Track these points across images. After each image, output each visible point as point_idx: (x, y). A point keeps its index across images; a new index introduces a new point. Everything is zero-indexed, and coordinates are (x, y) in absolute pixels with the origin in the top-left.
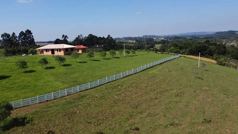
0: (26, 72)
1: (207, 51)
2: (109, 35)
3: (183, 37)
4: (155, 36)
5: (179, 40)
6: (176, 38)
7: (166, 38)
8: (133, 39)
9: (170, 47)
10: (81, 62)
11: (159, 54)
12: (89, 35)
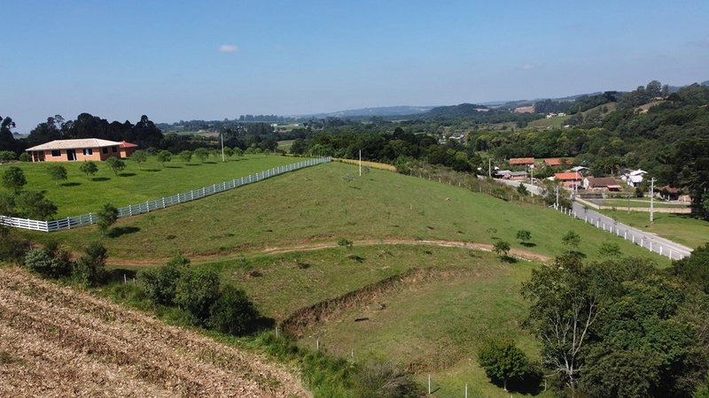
0: (67, 185)
1: (384, 151)
2: (144, 117)
3: (352, 120)
4: (274, 119)
5: (340, 128)
6: (334, 122)
7: (305, 125)
8: (212, 127)
9: (314, 144)
10: (149, 170)
11: (290, 157)
12: (79, 117)
